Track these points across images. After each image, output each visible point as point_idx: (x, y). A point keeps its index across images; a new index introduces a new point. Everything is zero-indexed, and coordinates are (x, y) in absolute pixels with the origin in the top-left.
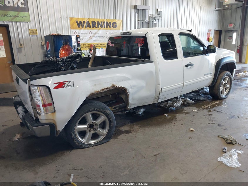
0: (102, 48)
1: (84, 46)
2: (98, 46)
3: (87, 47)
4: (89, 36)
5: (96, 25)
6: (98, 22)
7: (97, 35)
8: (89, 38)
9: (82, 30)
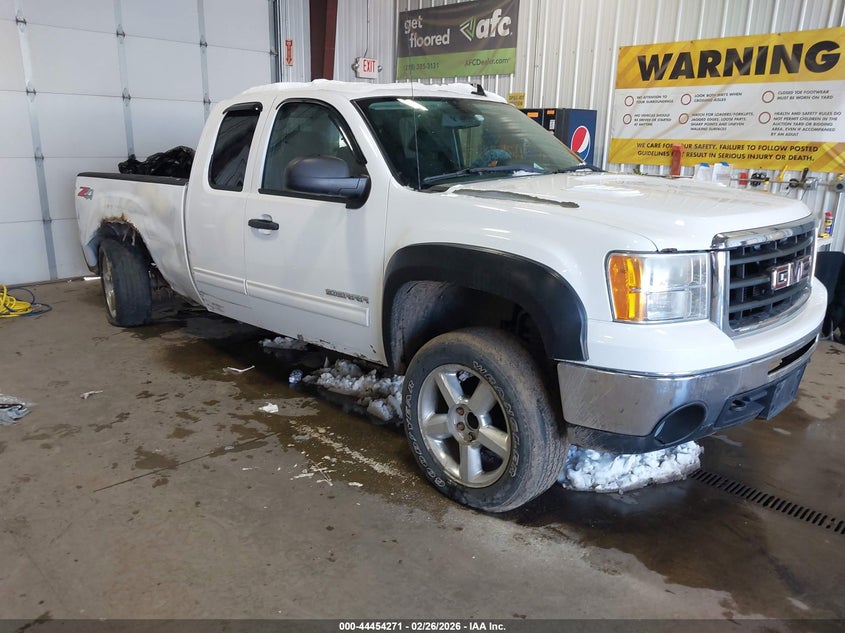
0: (724, 164)
1: (652, 149)
2: (708, 151)
3: (663, 154)
4: (675, 111)
5: (721, 68)
6: (731, 53)
7: (715, 107)
8: (675, 119)
9: (654, 91)
